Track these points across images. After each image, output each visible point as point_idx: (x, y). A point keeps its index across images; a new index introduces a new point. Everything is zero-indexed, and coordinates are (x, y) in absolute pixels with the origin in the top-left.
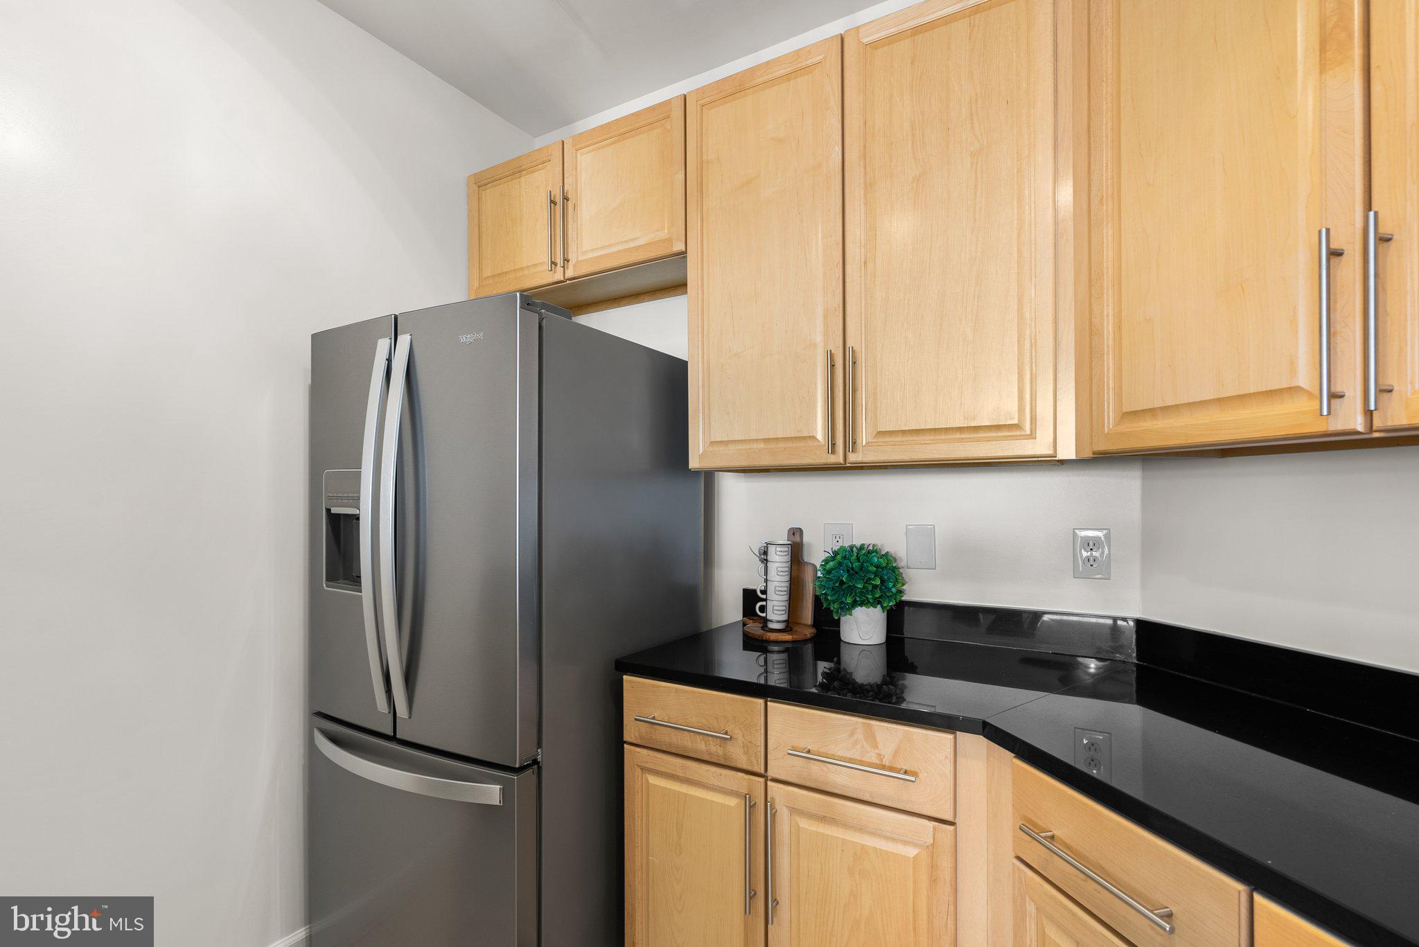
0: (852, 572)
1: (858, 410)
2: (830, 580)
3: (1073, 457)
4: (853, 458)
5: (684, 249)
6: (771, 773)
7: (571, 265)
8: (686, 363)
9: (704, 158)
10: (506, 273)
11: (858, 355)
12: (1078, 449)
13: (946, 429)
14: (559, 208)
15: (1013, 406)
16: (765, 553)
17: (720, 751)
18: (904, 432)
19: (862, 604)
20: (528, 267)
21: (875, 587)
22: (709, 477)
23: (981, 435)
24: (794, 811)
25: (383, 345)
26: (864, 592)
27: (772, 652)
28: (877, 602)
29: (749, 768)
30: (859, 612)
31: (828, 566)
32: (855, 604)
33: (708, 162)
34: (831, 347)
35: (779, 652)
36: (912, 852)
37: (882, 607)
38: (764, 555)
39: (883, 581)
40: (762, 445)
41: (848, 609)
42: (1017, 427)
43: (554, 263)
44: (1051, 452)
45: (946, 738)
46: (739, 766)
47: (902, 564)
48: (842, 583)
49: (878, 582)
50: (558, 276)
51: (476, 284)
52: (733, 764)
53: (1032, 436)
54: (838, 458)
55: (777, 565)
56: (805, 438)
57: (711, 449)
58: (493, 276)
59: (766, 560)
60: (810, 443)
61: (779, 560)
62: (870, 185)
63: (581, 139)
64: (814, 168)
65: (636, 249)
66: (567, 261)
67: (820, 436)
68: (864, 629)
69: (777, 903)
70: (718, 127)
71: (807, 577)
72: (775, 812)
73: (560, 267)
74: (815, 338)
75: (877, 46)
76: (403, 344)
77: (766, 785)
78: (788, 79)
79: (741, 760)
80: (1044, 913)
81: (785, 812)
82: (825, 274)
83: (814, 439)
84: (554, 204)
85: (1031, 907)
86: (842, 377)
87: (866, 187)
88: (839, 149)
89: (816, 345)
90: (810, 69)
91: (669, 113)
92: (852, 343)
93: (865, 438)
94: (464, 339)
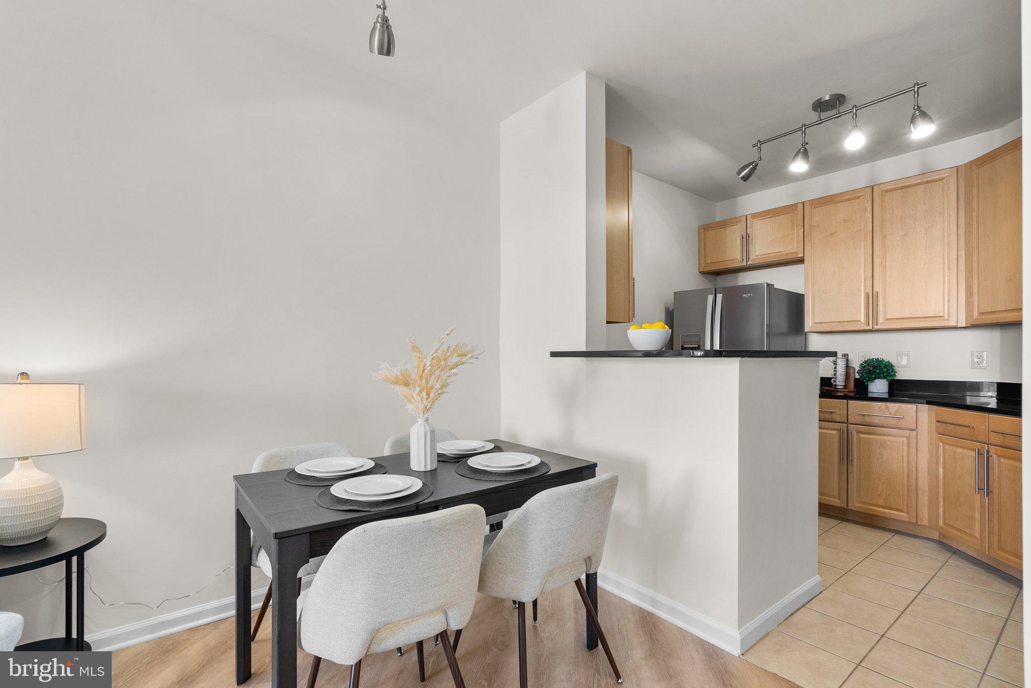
0: (874, 367)
1: (879, 312)
3: (965, 326)
4: (876, 327)
5: (803, 256)
6: (849, 422)
7: (750, 260)
8: (803, 295)
9: (812, 224)
10: (718, 262)
11: (879, 293)
12: (966, 324)
13: (914, 318)
14: (745, 240)
15: (941, 310)
16: (836, 361)
17: (830, 417)
18: (897, 319)
19: (878, 378)
20: (729, 260)
21: (884, 372)
22: (806, 333)
23: (929, 319)
24: (859, 432)
25: (710, 298)
26: (880, 373)
28: (885, 377)
29: (841, 421)
30: (877, 381)
31: (863, 366)
32: (875, 378)
34: (867, 291)
36: (901, 439)
37: (887, 380)
39: (887, 370)
40: (837, 324)
41: (871, 380)
42: (942, 316)
43: (743, 260)
44: (956, 325)
45: (914, 406)
46: (837, 421)
47: (896, 366)
48: (870, 370)
49: (886, 370)
50: (744, 264)
51: (703, 266)
52: (833, 420)
53: (948, 319)
54: (870, 327)
55: (841, 369)
56: (856, 321)
57: (815, 325)
59: (836, 364)
60: (858, 323)
61: (841, 364)
62: (884, 237)
63: (755, 216)
64: (860, 231)
65: (781, 255)
66: (749, 259)
67: (862, 320)
68: (879, 387)
69: (852, 460)
70: (819, 215)
71: (851, 372)
72: (851, 433)
73: (745, 261)
74: (861, 287)
75: (887, 191)
76: (720, 297)
77: (847, 426)
78: (849, 200)
79: (838, 419)
80: (944, 443)
81: (855, 433)
82: (865, 266)
83: (860, 321)
84: (743, 238)
85: (941, 444)
86: (872, 301)
87: (882, 238)
88: (871, 225)
89: (861, 290)
90: (859, 197)
91: (796, 208)
92: (876, 289)
93: (880, 321)
94: (744, 296)
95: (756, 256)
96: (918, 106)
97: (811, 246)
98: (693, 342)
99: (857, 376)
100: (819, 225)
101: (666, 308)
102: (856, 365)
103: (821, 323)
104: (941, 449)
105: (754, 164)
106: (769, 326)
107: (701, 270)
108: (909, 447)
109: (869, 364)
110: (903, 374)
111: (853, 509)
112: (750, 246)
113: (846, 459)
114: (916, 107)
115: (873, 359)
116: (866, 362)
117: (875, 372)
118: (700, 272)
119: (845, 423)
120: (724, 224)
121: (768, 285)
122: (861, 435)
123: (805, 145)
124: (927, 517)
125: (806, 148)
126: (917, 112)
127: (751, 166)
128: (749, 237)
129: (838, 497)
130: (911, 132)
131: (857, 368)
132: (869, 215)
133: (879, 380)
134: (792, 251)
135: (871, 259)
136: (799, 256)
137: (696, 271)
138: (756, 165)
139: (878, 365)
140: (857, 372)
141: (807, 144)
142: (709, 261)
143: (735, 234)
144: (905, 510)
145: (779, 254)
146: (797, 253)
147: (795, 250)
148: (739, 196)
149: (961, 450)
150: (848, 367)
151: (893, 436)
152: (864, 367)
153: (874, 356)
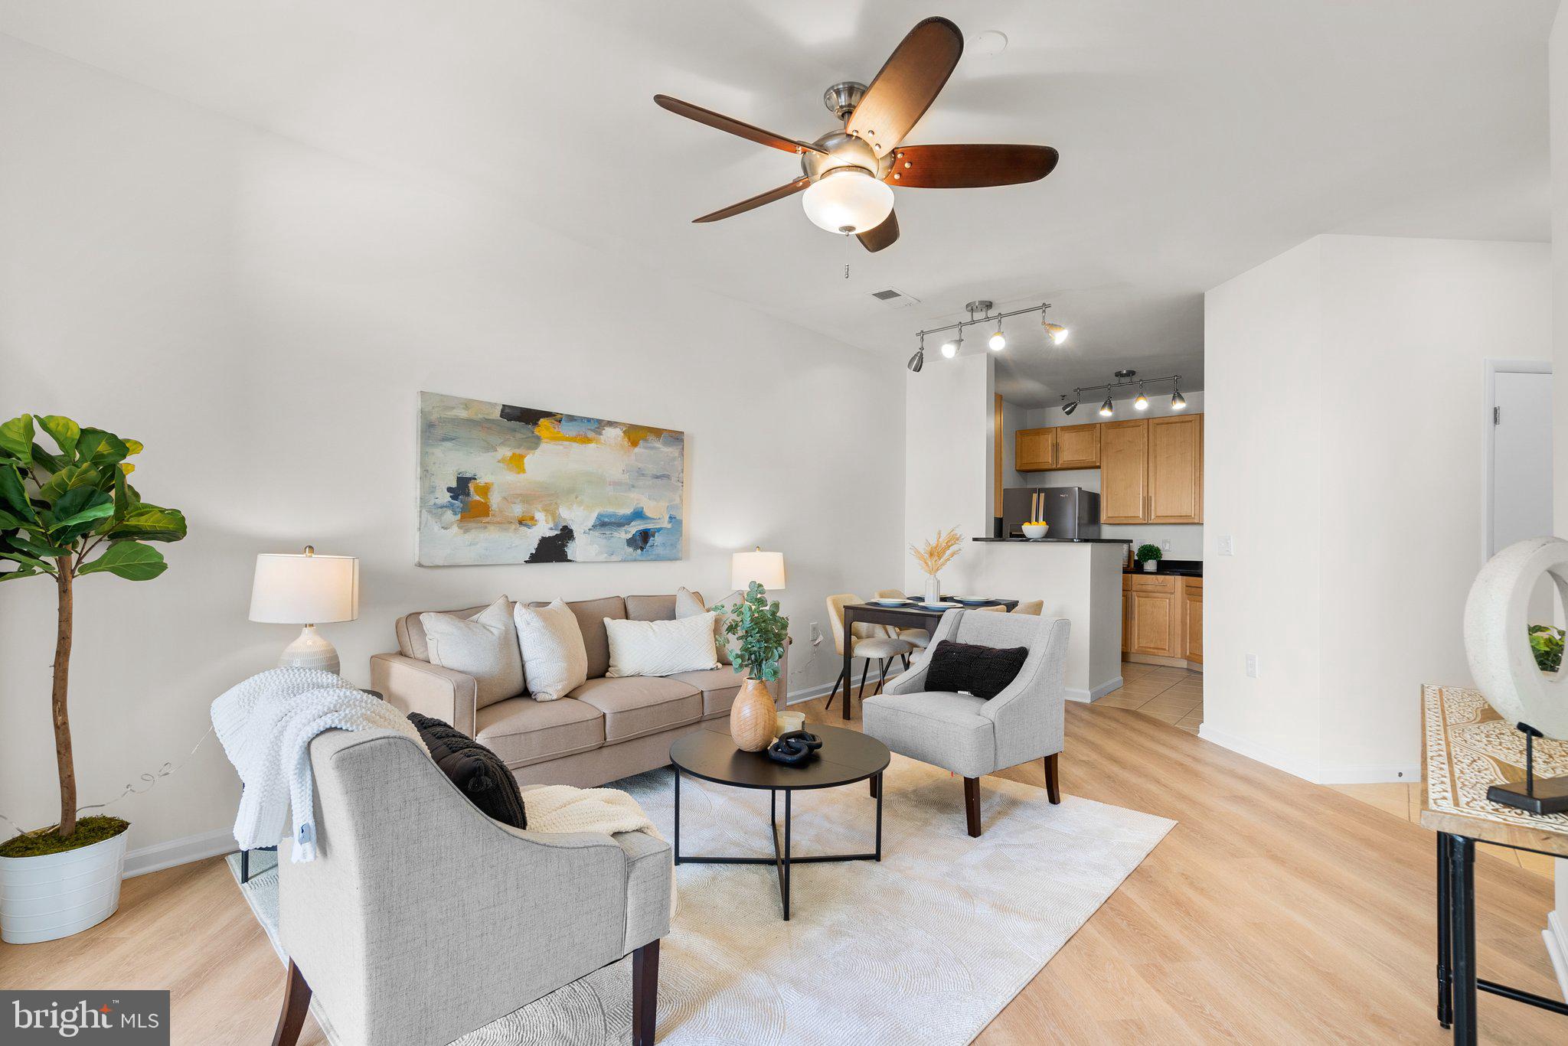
0: (1148, 551)
1: (1152, 510)
2: (1142, 554)
4: (1149, 522)
5: (1100, 463)
6: (1133, 590)
7: (1059, 464)
8: (1100, 495)
9: (1107, 442)
10: (1031, 462)
11: (1152, 498)
13: (1174, 516)
18: (1164, 516)
20: (1041, 461)
21: (1154, 555)
24: (1136, 596)
26: (1151, 555)
28: (1155, 558)
32: (1148, 559)
34: (1144, 496)
37: (1156, 560)
39: (1157, 553)
40: (1123, 518)
41: (1146, 560)
47: (1162, 550)
48: (1145, 553)
49: (1155, 553)
50: (1054, 465)
51: (1019, 465)
54: (1146, 521)
56: (1137, 517)
57: (1107, 518)
58: (1026, 463)
62: (1156, 457)
63: (1061, 429)
64: (1140, 451)
65: (1084, 462)
66: (1058, 461)
67: (1141, 516)
68: (1151, 565)
69: (1134, 617)
70: (1111, 434)
71: (1133, 554)
73: (1055, 463)
74: (1139, 493)
75: (1158, 424)
76: (1042, 496)
78: (1133, 426)
82: (1143, 478)
83: (1139, 517)
84: (1053, 446)
85: (1188, 602)
86: (1147, 503)
87: (1154, 457)
88: (1147, 447)
89: (1140, 495)
90: (1139, 426)
91: (1096, 428)
92: (1150, 495)
93: (1153, 517)
94: (1062, 496)
95: (1064, 459)
97: (1106, 457)
99: (1136, 558)
100: (1111, 443)
102: (1136, 549)
103: (1112, 517)
106: (1079, 519)
107: (1017, 469)
108: (1169, 605)
109: (1144, 549)
110: (1167, 556)
111: (1135, 652)
112: (1059, 453)
115: (1147, 545)
116: (1142, 547)
117: (1148, 555)
119: (1129, 591)
120: (1036, 432)
121: (1079, 488)
122: (1139, 599)
124: (1179, 652)
125: (1110, 401)
128: (1058, 445)
131: (1136, 552)
132: (1145, 440)
133: (1151, 560)
134: (1092, 458)
135: (1147, 472)
136: (1097, 463)
137: (1013, 469)
138: (1076, 405)
139: (1151, 550)
140: (1137, 555)
141: (1111, 398)
142: (1024, 461)
143: (1046, 441)
144: (1167, 649)
145: (1081, 460)
146: (1095, 460)
147: (1094, 458)
150: (1130, 551)
151: (1160, 598)
152: (1141, 551)
153: (1147, 543)
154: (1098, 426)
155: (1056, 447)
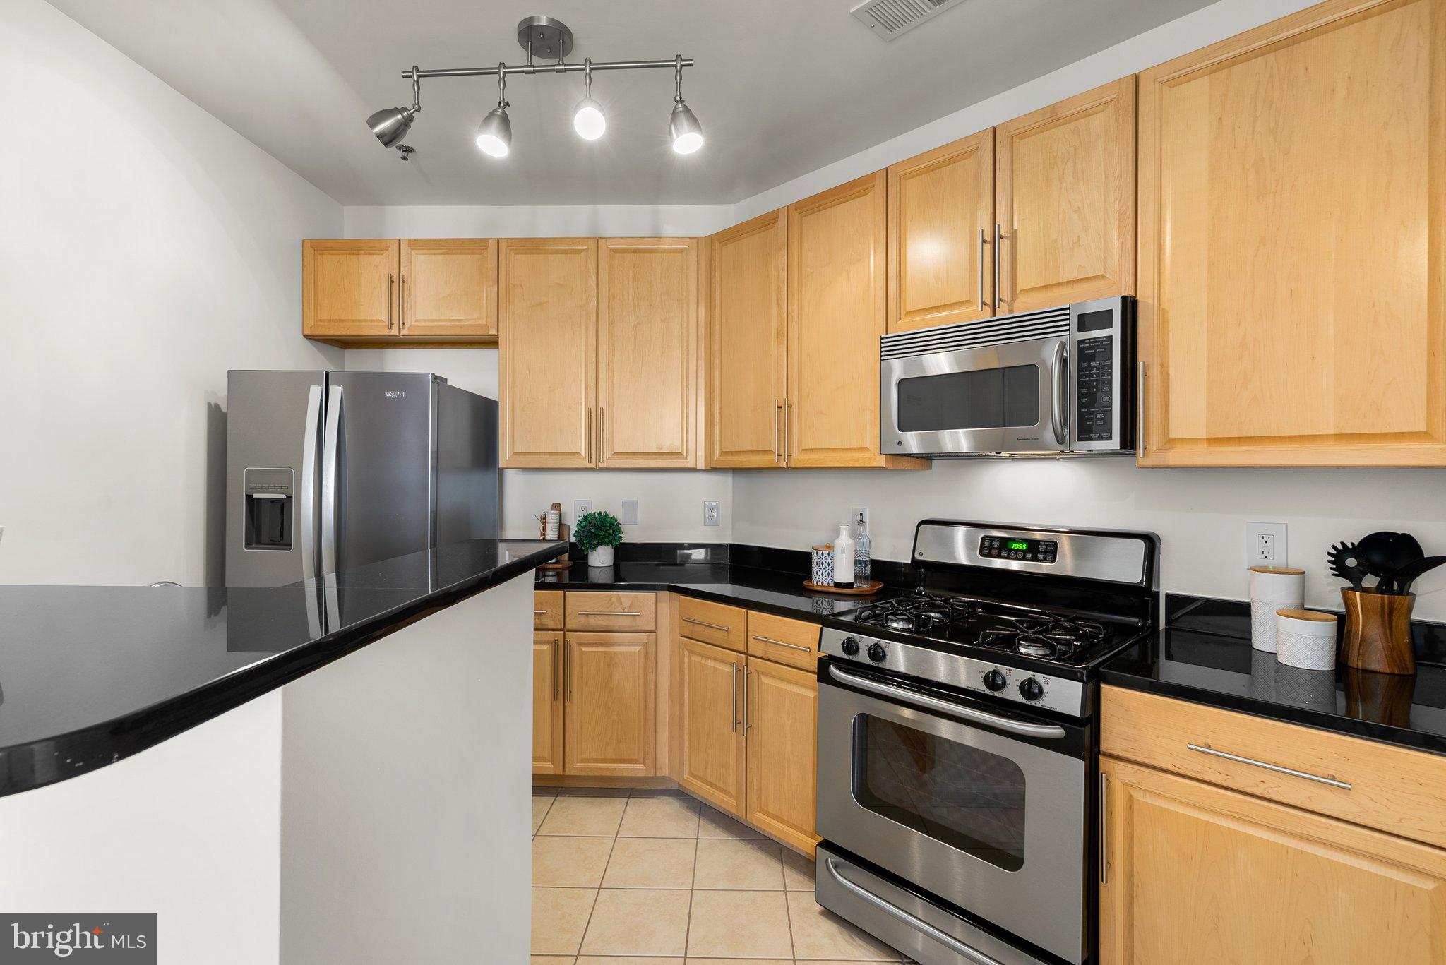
0: (597, 527)
1: (604, 440)
2: (584, 532)
3: (703, 469)
4: (601, 465)
5: (496, 334)
6: (567, 627)
7: (406, 328)
8: (497, 403)
10: (343, 320)
11: (605, 412)
12: (705, 465)
13: (646, 452)
14: (396, 285)
15: (679, 444)
16: (545, 519)
17: (538, 623)
18: (628, 453)
19: (602, 544)
20: (365, 320)
21: (608, 534)
22: (501, 471)
23: (665, 457)
24: (581, 644)
25: (316, 392)
26: (602, 538)
27: (548, 576)
28: (610, 543)
29: (557, 627)
30: (601, 549)
31: (583, 525)
32: (599, 544)
33: (514, 286)
34: (589, 406)
35: (552, 576)
36: (637, 649)
37: (612, 545)
38: (544, 520)
39: (614, 531)
40: (547, 456)
41: (593, 547)
42: (680, 454)
43: (392, 324)
44: (695, 466)
45: (652, 595)
46: (550, 627)
47: (622, 522)
48: (591, 532)
49: (611, 531)
50: (395, 332)
51: (311, 323)
52: (544, 627)
53: (687, 458)
54: (593, 465)
55: (552, 525)
56: (574, 454)
57: (514, 456)
58: (330, 321)
59: (545, 522)
60: (577, 457)
61: (552, 522)
62: (612, 323)
63: (416, 244)
64: (581, 307)
65: (462, 327)
66: (403, 324)
67: (583, 453)
68: (601, 558)
69: (571, 692)
70: (520, 267)
71: (565, 533)
72: (570, 646)
73: (396, 327)
74: (581, 399)
75: (616, 251)
76: (336, 392)
77: (564, 634)
78: (566, 252)
79: (551, 624)
80: (690, 652)
81: (575, 645)
82: (586, 366)
83: (579, 454)
84: (392, 282)
85: (686, 653)
86: (596, 421)
87: (609, 324)
88: (595, 299)
89: (581, 403)
90: (579, 252)
91: (486, 248)
92: (601, 405)
93: (607, 454)
94: (389, 394)
95: (417, 321)
96: (681, 98)
97: (510, 319)
98: (275, 487)
99: (573, 539)
100: (521, 286)
101: (209, 404)
102: (573, 523)
103: (525, 454)
104: (686, 660)
105: (405, 114)
106: (437, 455)
107: (308, 332)
108: (646, 659)
109: (590, 523)
110: (631, 536)
111: (572, 774)
112: (405, 300)
113: (561, 691)
114: (678, 98)
115: (594, 513)
116: (585, 518)
117: (598, 534)
118: (304, 336)
119: (560, 630)
120: (355, 247)
121: (435, 378)
122: (584, 649)
123: (504, 107)
124: (667, 763)
125: (505, 113)
126: (680, 106)
127: (399, 117)
128: (403, 282)
129: (549, 758)
130: (672, 140)
131: (574, 529)
132: (593, 283)
133: (603, 547)
134: (480, 322)
135: (595, 356)
136: (490, 333)
137: (296, 332)
138: (410, 119)
139: (602, 524)
140: (574, 535)
141: (508, 104)
142: (324, 315)
143: (375, 270)
144: (641, 760)
145: (457, 323)
146: (486, 326)
147: (484, 322)
148: (388, 205)
149: (713, 662)
150: (562, 527)
151: (626, 645)
152: (584, 527)
153: (595, 509)
154: (493, 245)
155: (398, 285)
